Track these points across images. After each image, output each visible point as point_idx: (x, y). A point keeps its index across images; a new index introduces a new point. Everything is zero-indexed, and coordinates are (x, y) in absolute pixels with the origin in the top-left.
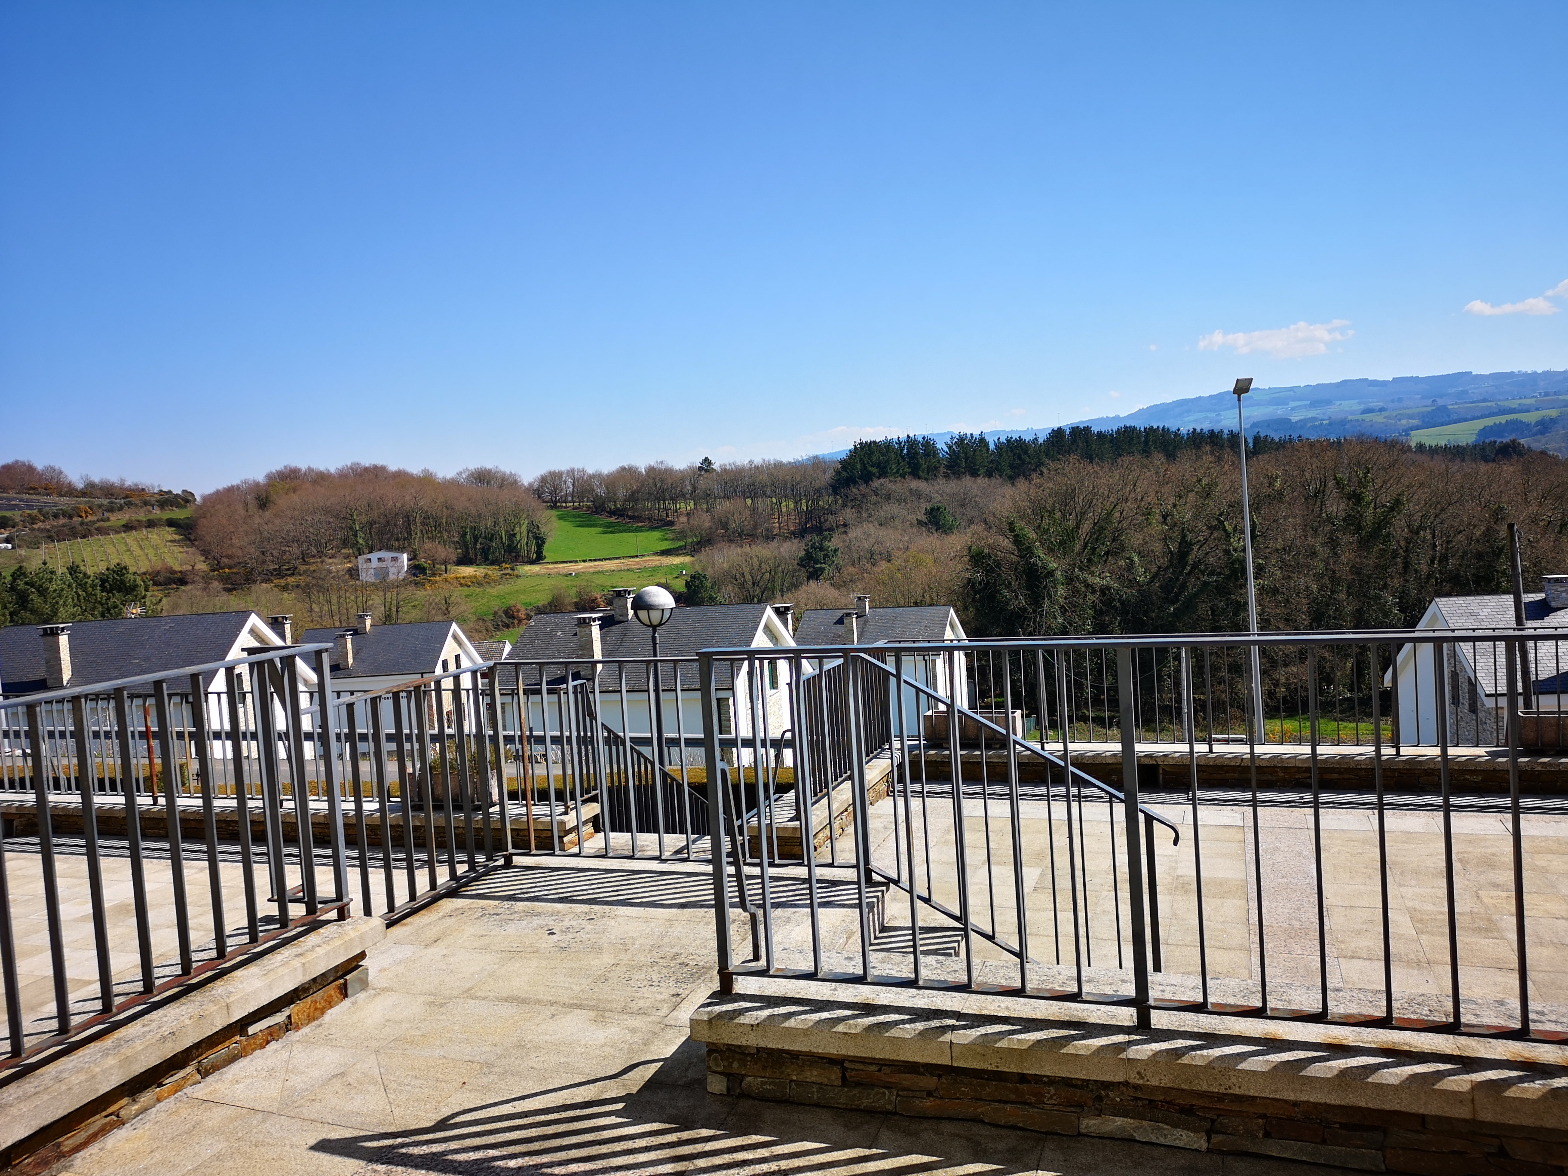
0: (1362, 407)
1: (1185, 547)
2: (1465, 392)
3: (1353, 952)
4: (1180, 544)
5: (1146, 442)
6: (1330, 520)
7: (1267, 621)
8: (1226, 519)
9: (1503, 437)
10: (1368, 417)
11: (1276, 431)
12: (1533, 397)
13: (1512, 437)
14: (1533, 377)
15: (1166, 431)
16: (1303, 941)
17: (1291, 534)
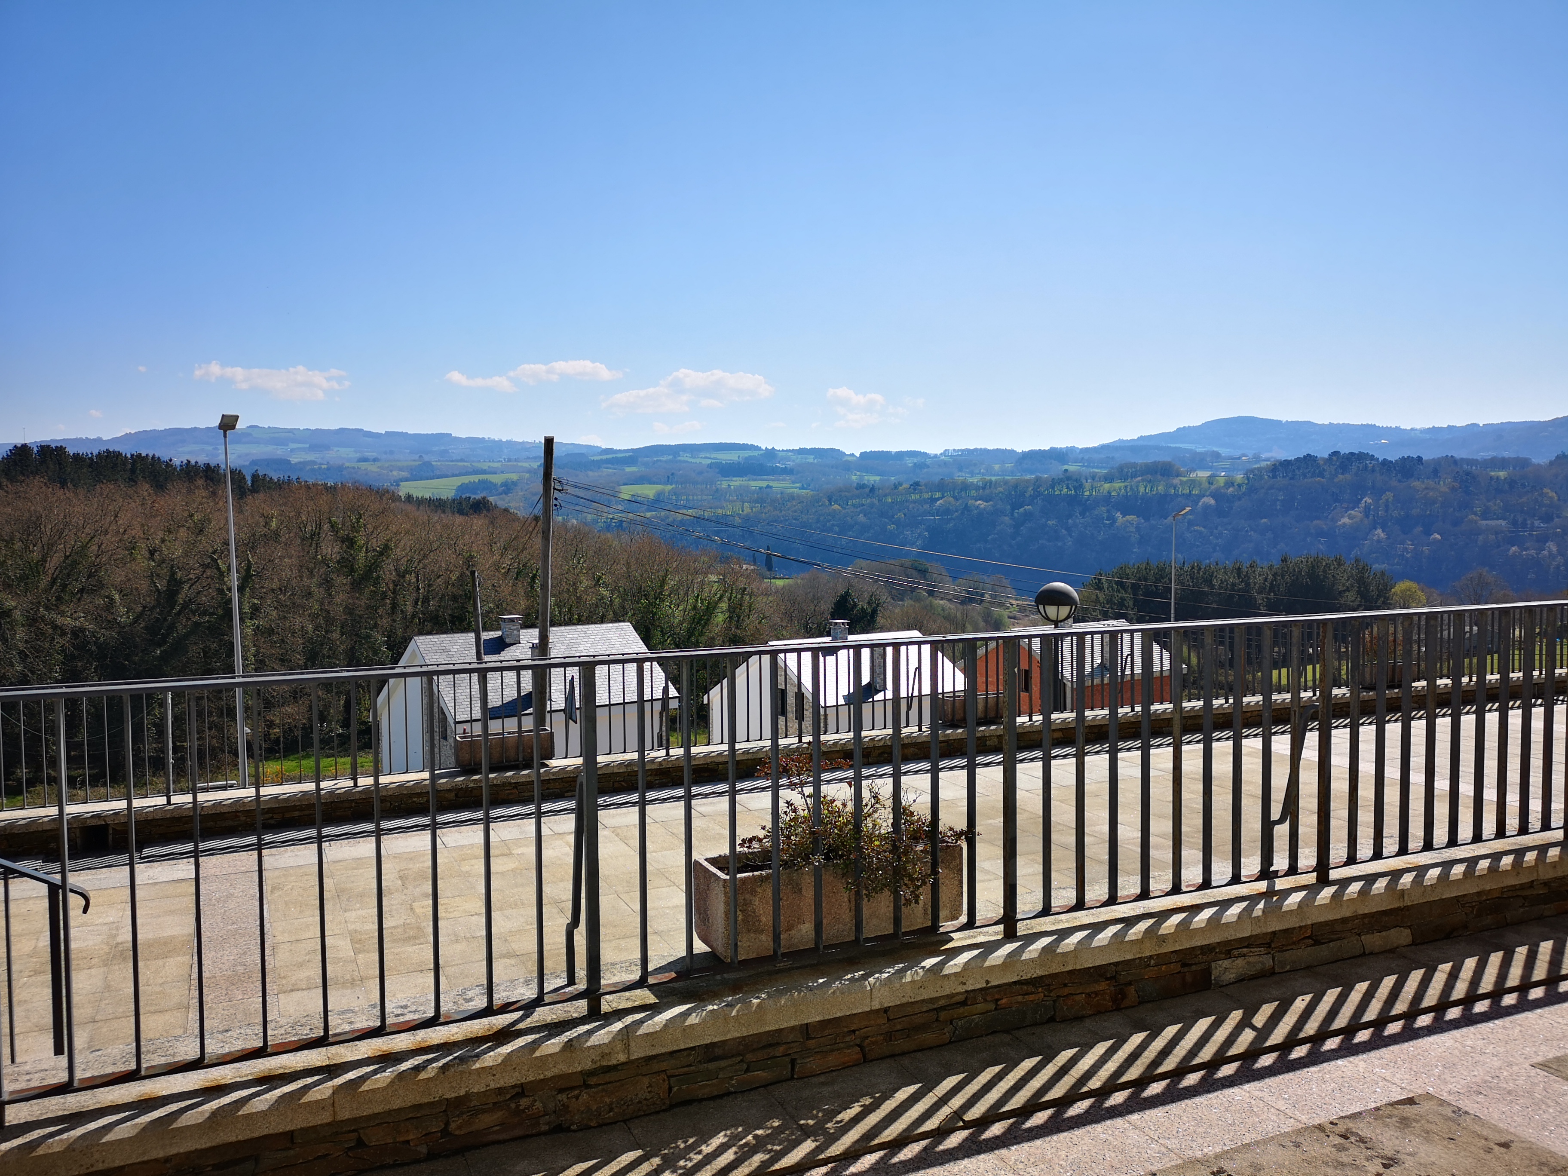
0: (358, 455)
1: (175, 585)
2: (446, 451)
3: (293, 985)
4: (169, 581)
5: (133, 471)
6: (325, 562)
7: (262, 662)
8: (220, 557)
9: (475, 494)
10: (364, 465)
11: (275, 471)
12: (499, 461)
13: (482, 495)
14: (498, 445)
15: (156, 460)
16: (245, 985)
17: (286, 573)
